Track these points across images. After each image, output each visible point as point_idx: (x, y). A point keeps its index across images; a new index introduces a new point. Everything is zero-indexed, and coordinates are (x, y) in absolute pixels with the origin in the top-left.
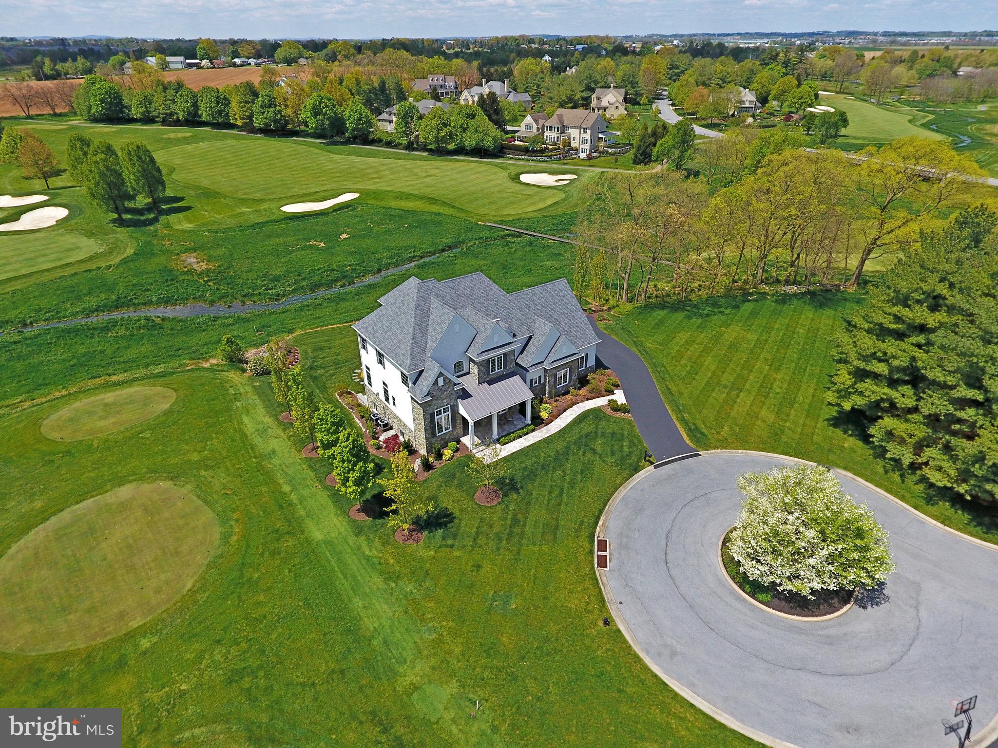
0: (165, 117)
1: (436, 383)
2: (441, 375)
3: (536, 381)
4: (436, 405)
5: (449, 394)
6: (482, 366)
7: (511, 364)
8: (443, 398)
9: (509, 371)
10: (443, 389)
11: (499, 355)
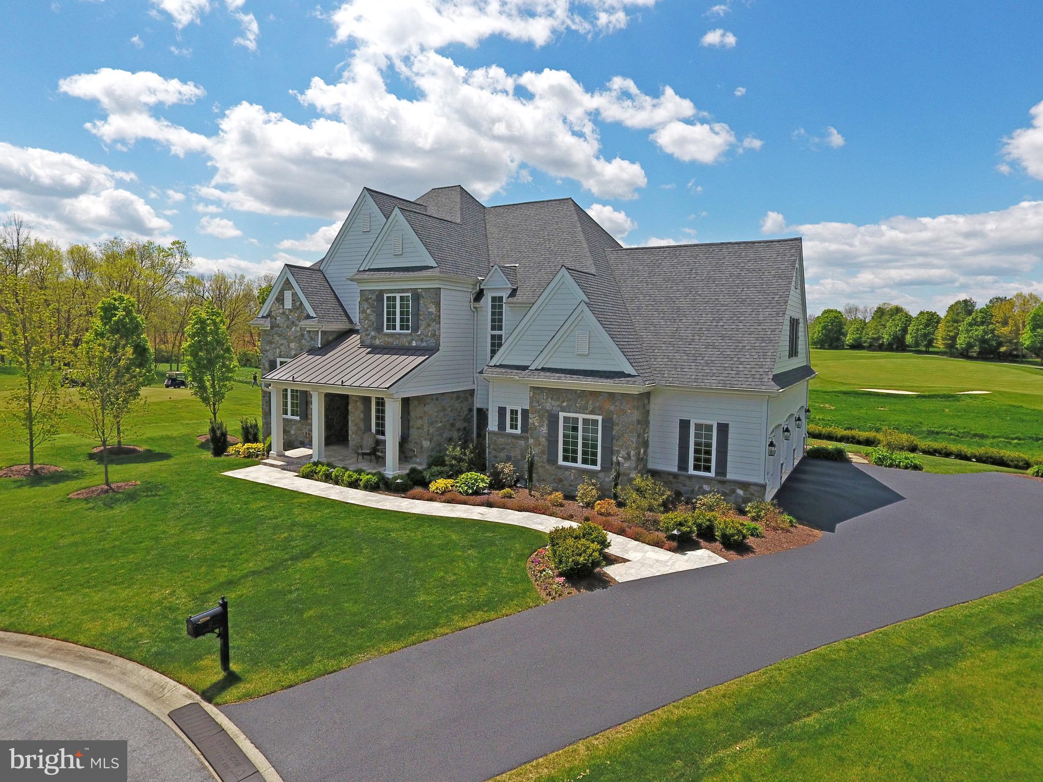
0: (871, 342)
1: (280, 298)
2: (288, 284)
3: (514, 419)
4: (279, 348)
5: (298, 334)
6: (369, 303)
7: (429, 325)
8: (289, 336)
9: (424, 344)
10: (290, 317)
11: (403, 291)
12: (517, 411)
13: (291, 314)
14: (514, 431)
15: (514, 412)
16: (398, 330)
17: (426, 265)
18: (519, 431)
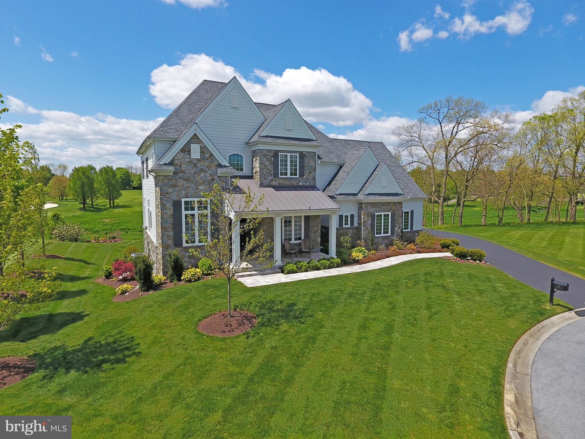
1: (186, 150)
2: (195, 138)
3: (346, 220)
4: (185, 190)
5: (209, 178)
6: (267, 158)
7: (310, 173)
8: (198, 180)
9: (308, 184)
10: (199, 165)
11: (293, 152)
12: (348, 216)
13: (200, 163)
14: (346, 226)
15: (347, 217)
16: (289, 175)
17: (308, 138)
18: (349, 226)
